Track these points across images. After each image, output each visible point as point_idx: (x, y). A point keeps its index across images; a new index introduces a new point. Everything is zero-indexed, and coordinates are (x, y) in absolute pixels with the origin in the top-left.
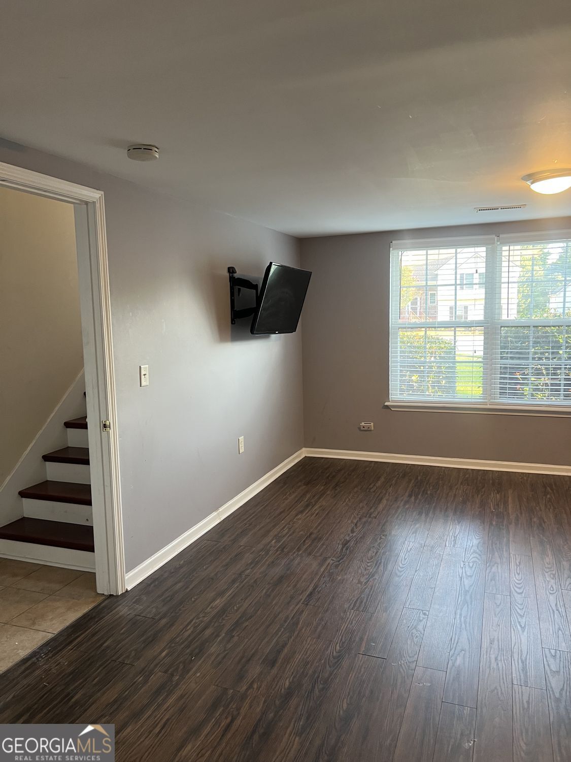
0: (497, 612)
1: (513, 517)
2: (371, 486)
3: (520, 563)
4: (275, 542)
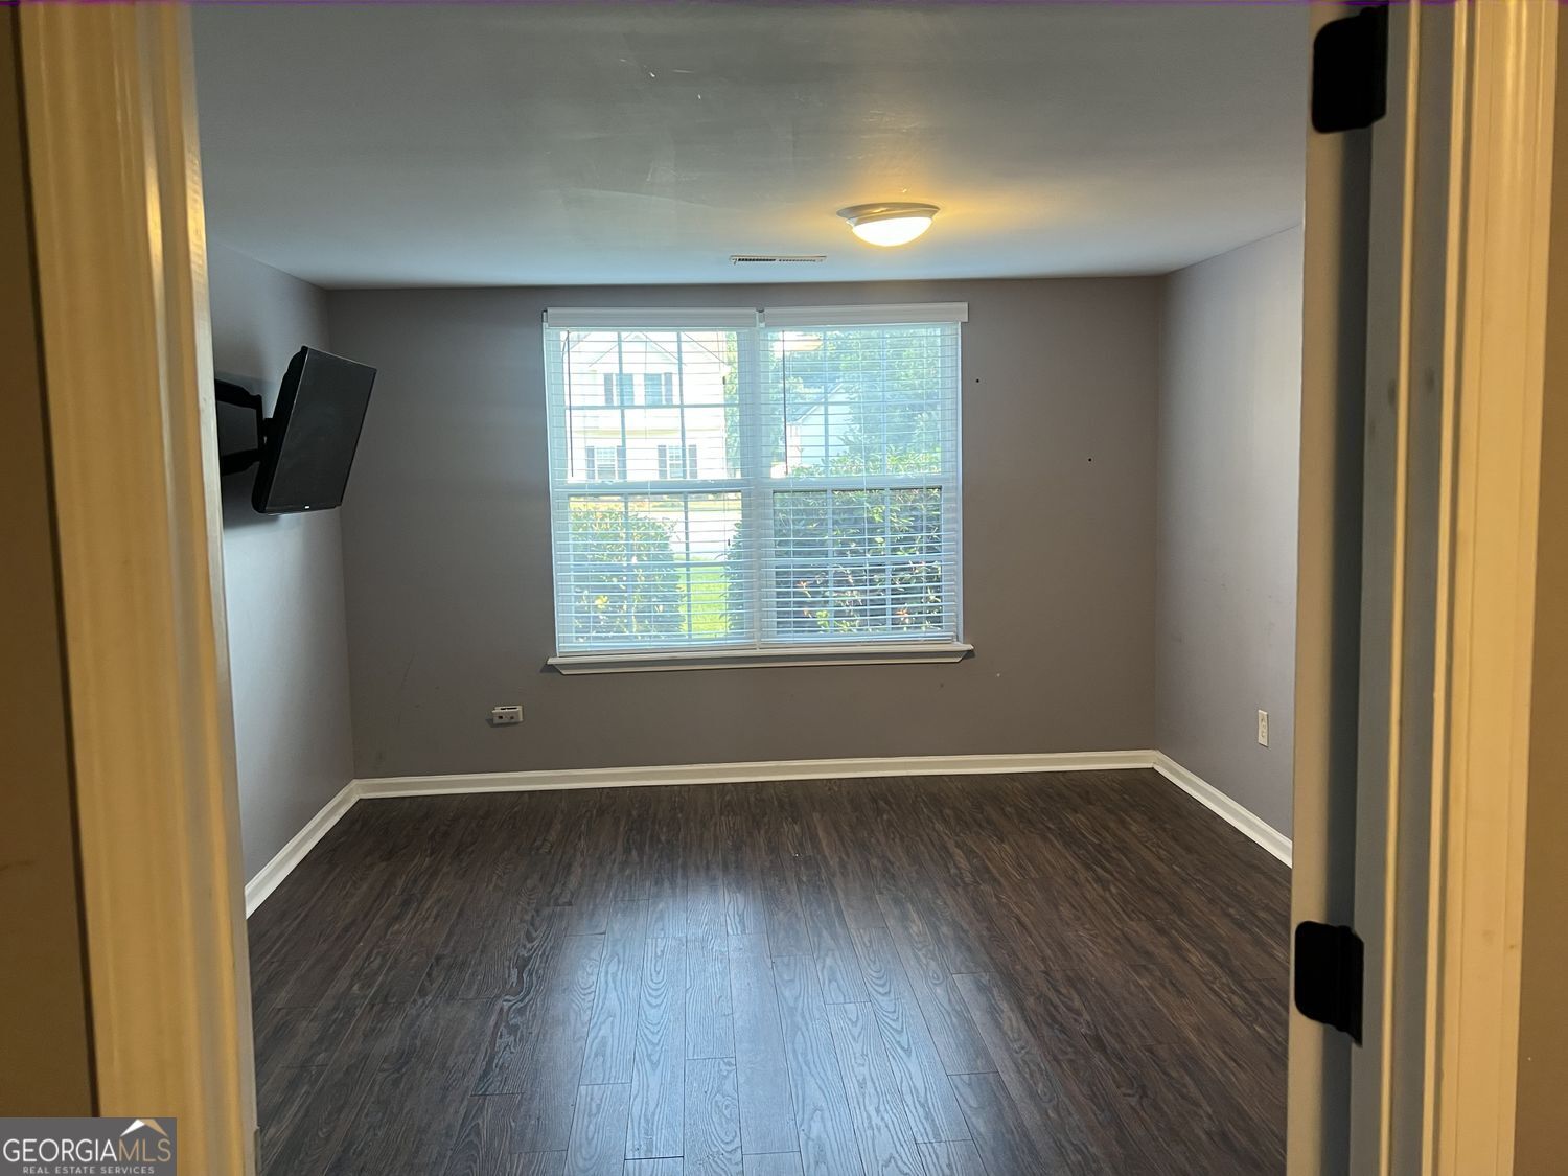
0: (856, 1035)
1: (834, 863)
2: (538, 843)
3: (870, 942)
4: (360, 988)
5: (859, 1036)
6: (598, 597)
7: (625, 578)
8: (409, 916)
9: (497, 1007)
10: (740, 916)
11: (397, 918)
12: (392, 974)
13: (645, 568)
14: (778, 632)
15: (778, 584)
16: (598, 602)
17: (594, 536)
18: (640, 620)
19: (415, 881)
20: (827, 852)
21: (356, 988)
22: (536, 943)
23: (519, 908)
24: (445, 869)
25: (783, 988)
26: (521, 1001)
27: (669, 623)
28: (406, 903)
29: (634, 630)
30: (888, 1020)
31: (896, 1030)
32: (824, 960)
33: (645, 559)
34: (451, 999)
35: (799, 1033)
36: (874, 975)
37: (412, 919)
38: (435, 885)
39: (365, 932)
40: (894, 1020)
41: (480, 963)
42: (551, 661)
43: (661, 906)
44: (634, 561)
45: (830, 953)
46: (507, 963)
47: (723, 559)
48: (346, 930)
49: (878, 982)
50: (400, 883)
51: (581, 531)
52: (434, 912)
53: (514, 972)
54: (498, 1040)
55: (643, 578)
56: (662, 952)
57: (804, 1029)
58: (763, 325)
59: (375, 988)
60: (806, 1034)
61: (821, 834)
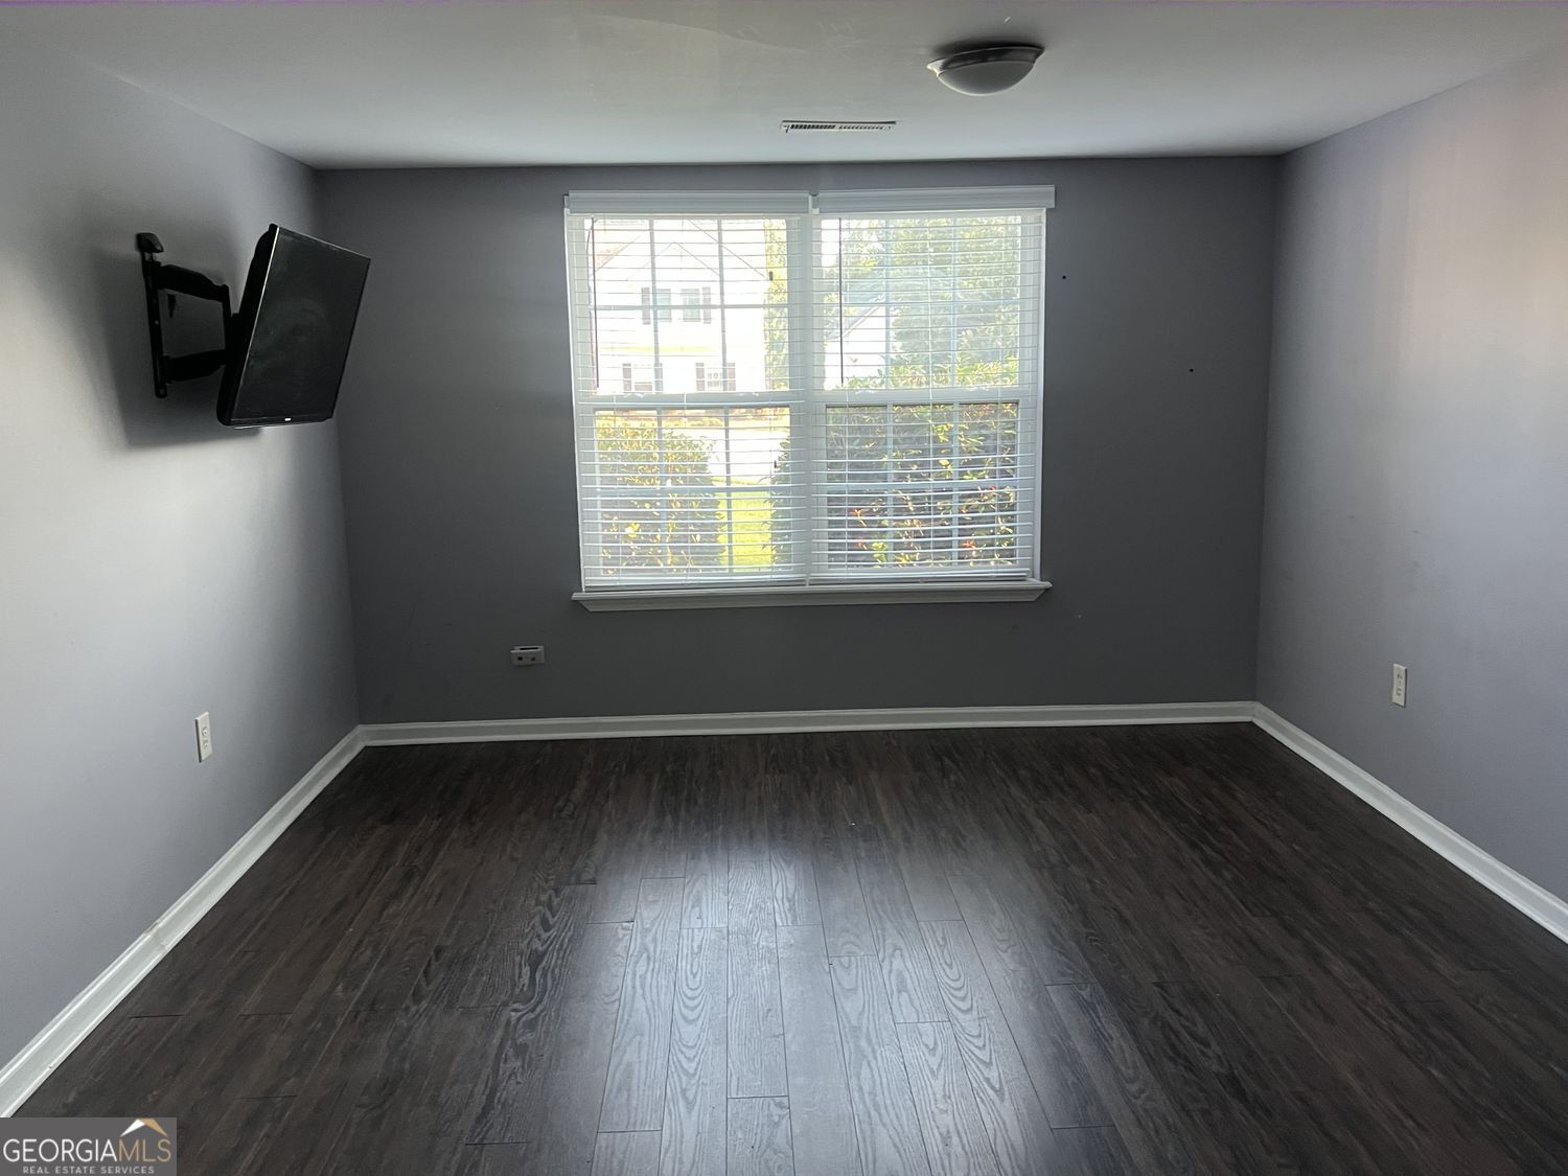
0: (935, 1068)
1: (896, 834)
2: (560, 803)
3: (944, 939)
4: (345, 990)
5: (938, 1070)
6: (628, 525)
7: (658, 504)
8: (408, 895)
9: (504, 1019)
10: (789, 900)
11: (395, 896)
12: (383, 970)
13: (681, 492)
14: (830, 566)
15: (830, 512)
16: (629, 531)
17: (624, 456)
18: (675, 551)
19: (419, 849)
20: (888, 821)
21: (340, 987)
22: (554, 933)
23: (535, 885)
24: (454, 835)
25: (842, 999)
26: (533, 1010)
27: (707, 555)
28: (408, 876)
29: (669, 562)
30: (973, 1048)
31: (985, 1063)
32: (891, 963)
33: (681, 482)
34: (450, 1006)
35: (865, 1063)
36: (953, 984)
37: (413, 896)
38: (441, 854)
39: (356, 915)
40: (979, 1048)
41: (485, 958)
42: (576, 596)
43: (699, 886)
44: (669, 484)
45: (898, 952)
46: (518, 959)
47: (767, 483)
48: (336, 910)
49: (956, 993)
50: (402, 850)
51: (610, 450)
52: (437, 891)
53: (526, 970)
54: (502, 1065)
55: (679, 504)
56: (700, 947)
57: (871, 1058)
58: (816, 211)
59: (362, 989)
60: (873, 1064)
61: (880, 798)
